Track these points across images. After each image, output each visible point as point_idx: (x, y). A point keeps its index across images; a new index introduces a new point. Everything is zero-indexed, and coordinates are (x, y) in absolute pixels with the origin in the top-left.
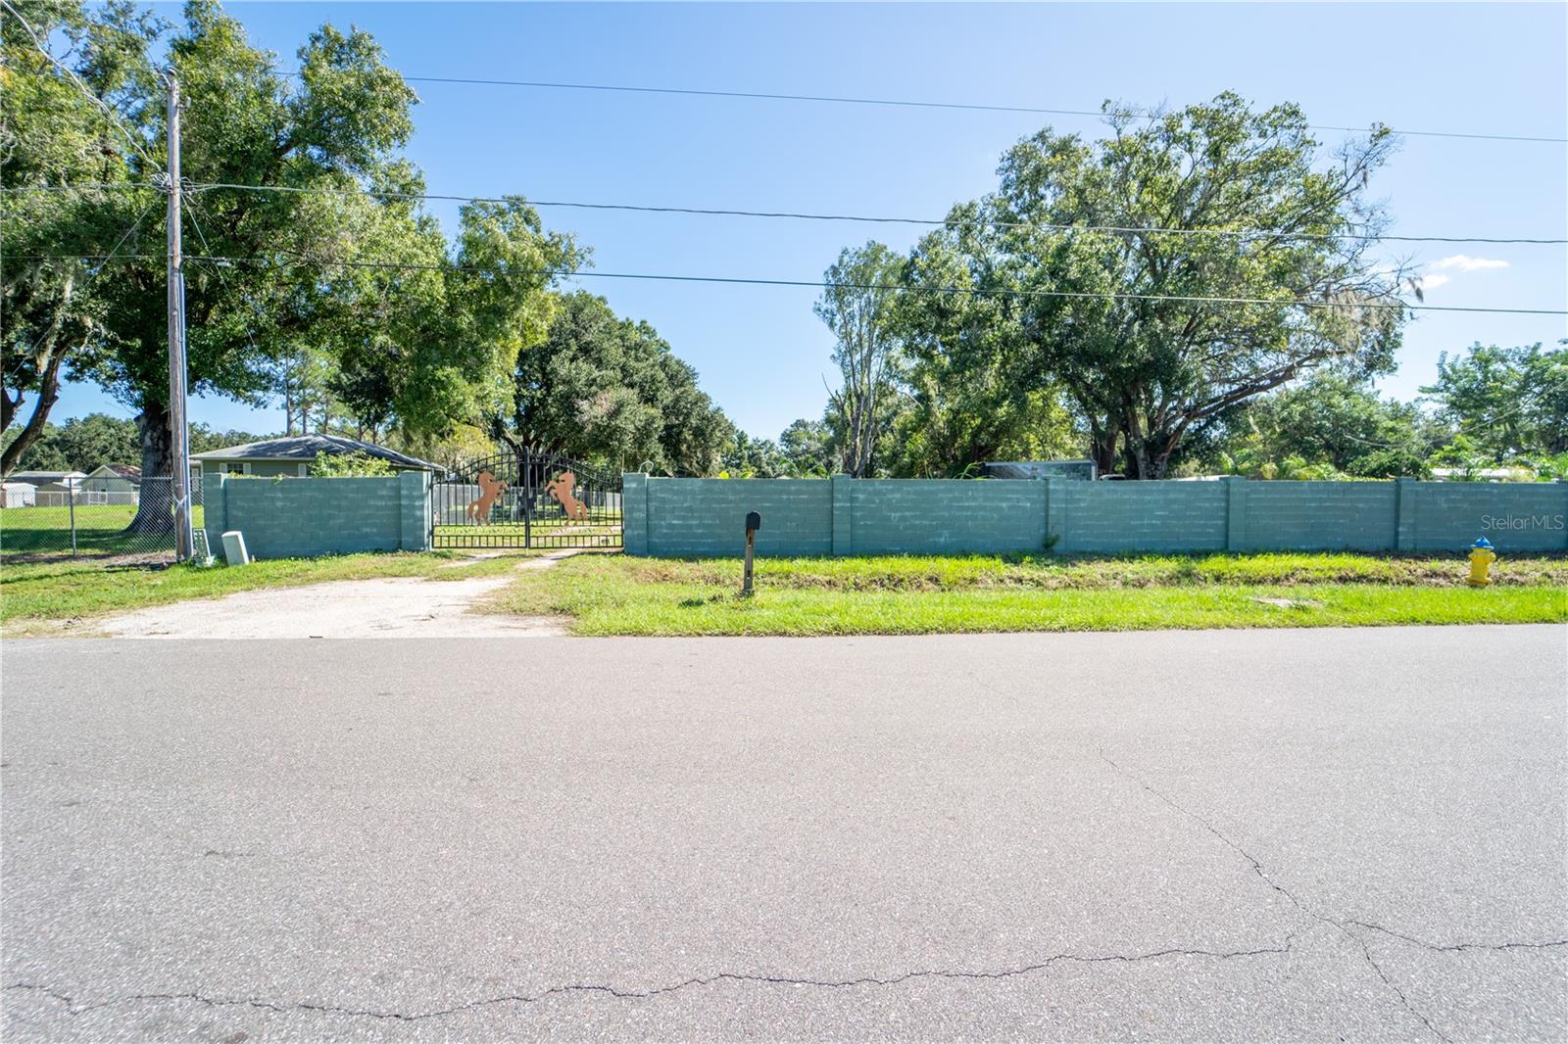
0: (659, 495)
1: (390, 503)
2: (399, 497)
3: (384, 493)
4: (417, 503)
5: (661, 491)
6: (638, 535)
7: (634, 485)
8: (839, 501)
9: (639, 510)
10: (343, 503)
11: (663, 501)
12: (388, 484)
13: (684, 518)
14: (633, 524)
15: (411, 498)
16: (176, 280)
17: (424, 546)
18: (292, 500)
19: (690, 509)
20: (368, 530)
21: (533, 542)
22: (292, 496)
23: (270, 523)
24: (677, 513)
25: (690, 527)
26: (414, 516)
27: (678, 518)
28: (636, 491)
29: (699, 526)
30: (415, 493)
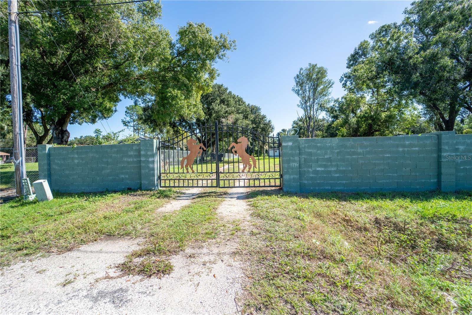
0: (307, 150)
1: (135, 160)
2: (139, 156)
3: (132, 153)
4: (151, 159)
5: (309, 147)
6: (294, 178)
7: (290, 144)
8: (447, 151)
9: (294, 161)
10: (110, 160)
11: (310, 154)
12: (134, 148)
13: (325, 166)
14: (290, 171)
15: (146, 156)
16: (13, 28)
17: (155, 187)
18: (82, 159)
19: (329, 160)
20: (123, 176)
21: (222, 183)
22: (83, 156)
23: (71, 172)
24: (319, 163)
25: (330, 172)
26: (148, 167)
27: (320, 166)
28: (292, 148)
29: (336, 172)
30: (149, 153)
